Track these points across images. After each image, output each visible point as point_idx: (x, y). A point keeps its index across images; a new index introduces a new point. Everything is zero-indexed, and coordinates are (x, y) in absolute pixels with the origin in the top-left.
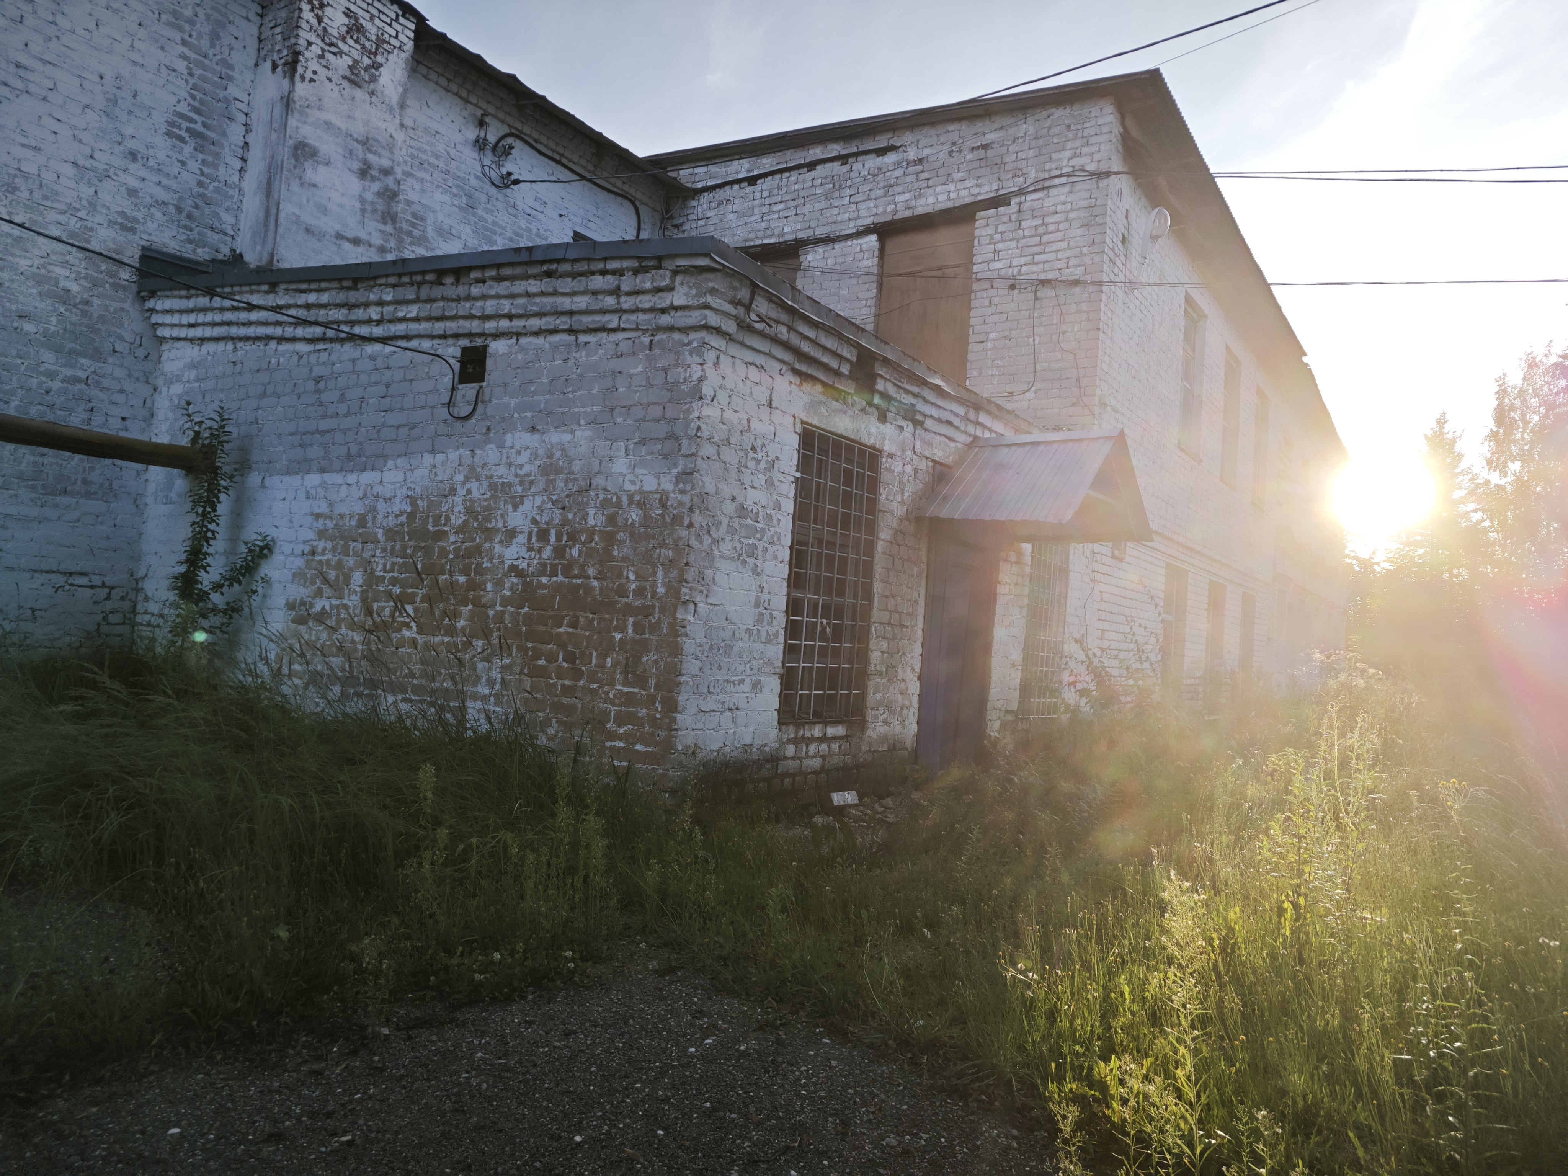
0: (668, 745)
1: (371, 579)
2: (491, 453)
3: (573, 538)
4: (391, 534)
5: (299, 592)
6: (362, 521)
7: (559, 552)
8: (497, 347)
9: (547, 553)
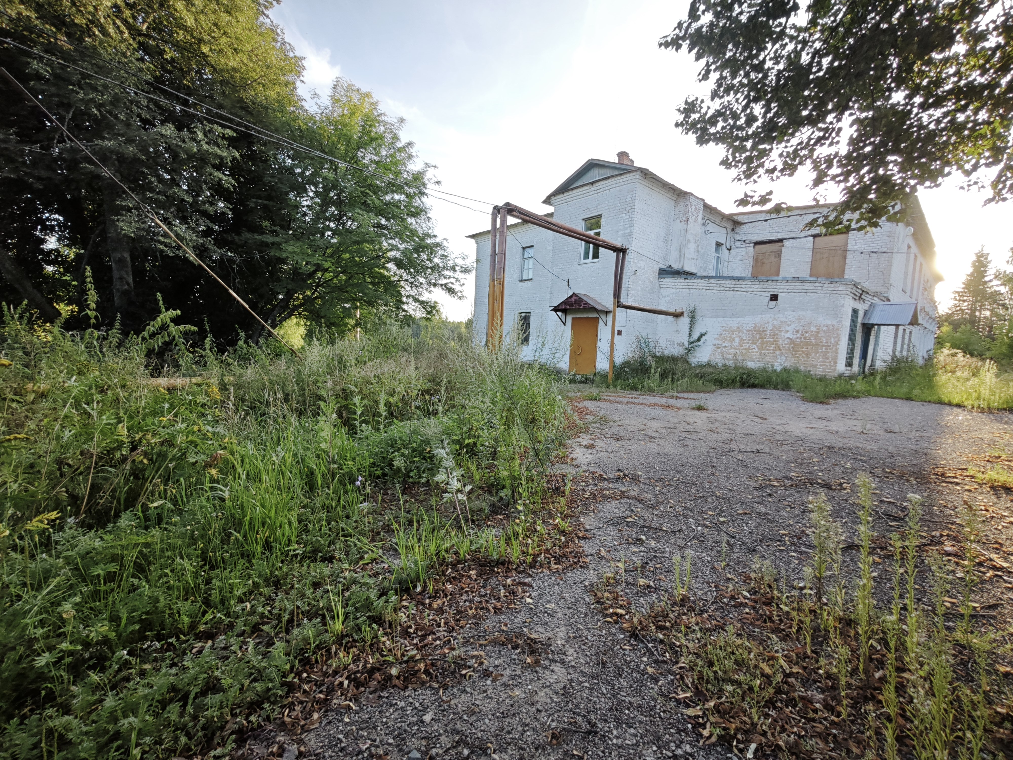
0: (835, 370)
1: (742, 340)
2: (780, 315)
3: (806, 332)
4: (748, 331)
5: (717, 342)
6: (738, 328)
7: (803, 335)
8: (780, 295)
9: (799, 335)
